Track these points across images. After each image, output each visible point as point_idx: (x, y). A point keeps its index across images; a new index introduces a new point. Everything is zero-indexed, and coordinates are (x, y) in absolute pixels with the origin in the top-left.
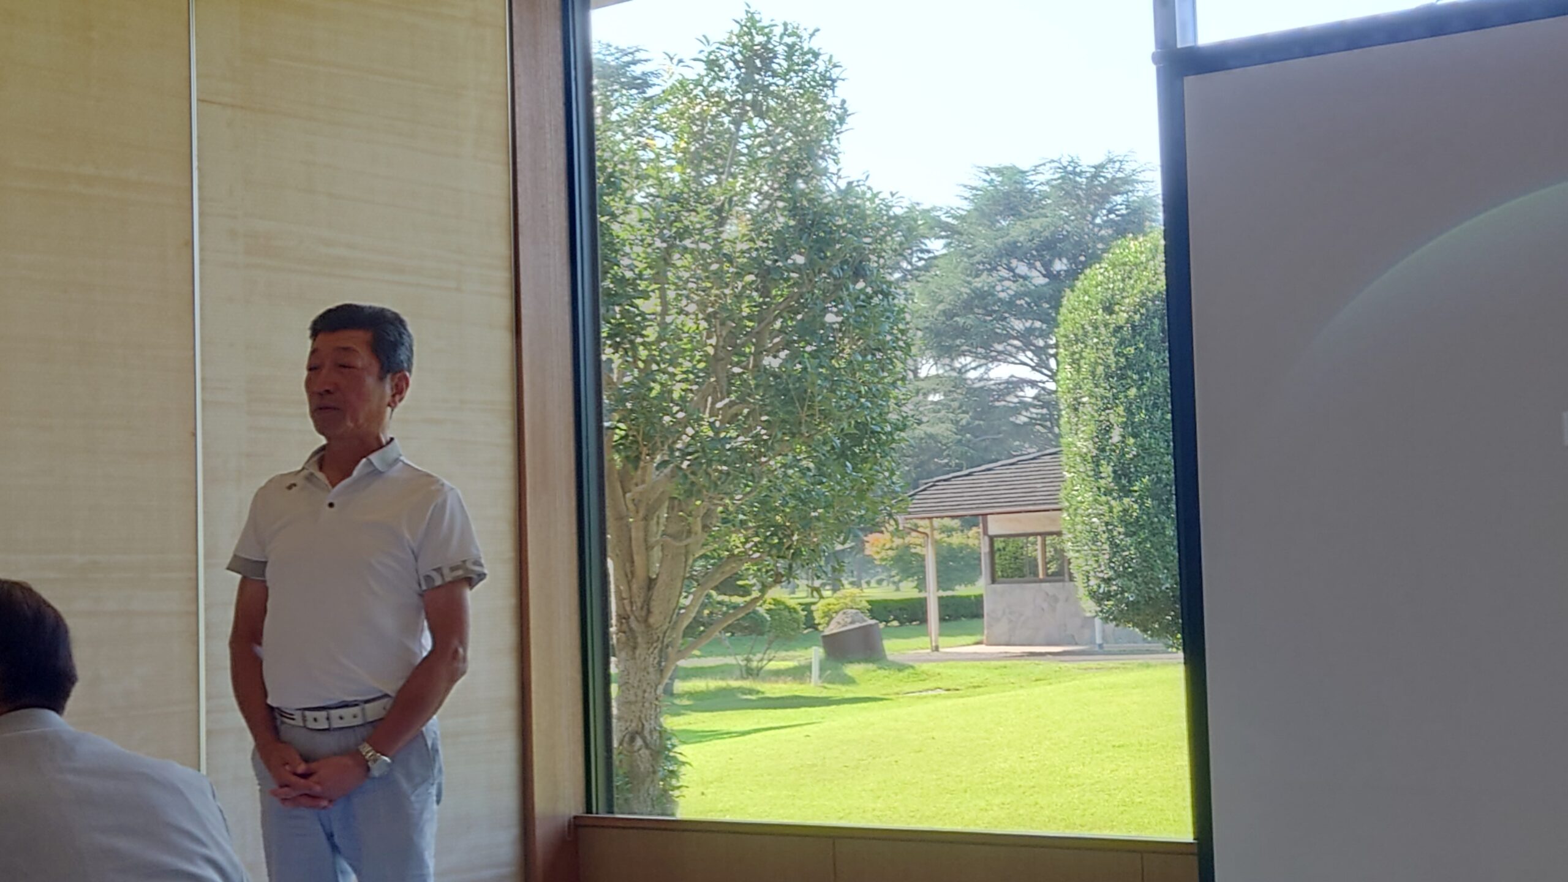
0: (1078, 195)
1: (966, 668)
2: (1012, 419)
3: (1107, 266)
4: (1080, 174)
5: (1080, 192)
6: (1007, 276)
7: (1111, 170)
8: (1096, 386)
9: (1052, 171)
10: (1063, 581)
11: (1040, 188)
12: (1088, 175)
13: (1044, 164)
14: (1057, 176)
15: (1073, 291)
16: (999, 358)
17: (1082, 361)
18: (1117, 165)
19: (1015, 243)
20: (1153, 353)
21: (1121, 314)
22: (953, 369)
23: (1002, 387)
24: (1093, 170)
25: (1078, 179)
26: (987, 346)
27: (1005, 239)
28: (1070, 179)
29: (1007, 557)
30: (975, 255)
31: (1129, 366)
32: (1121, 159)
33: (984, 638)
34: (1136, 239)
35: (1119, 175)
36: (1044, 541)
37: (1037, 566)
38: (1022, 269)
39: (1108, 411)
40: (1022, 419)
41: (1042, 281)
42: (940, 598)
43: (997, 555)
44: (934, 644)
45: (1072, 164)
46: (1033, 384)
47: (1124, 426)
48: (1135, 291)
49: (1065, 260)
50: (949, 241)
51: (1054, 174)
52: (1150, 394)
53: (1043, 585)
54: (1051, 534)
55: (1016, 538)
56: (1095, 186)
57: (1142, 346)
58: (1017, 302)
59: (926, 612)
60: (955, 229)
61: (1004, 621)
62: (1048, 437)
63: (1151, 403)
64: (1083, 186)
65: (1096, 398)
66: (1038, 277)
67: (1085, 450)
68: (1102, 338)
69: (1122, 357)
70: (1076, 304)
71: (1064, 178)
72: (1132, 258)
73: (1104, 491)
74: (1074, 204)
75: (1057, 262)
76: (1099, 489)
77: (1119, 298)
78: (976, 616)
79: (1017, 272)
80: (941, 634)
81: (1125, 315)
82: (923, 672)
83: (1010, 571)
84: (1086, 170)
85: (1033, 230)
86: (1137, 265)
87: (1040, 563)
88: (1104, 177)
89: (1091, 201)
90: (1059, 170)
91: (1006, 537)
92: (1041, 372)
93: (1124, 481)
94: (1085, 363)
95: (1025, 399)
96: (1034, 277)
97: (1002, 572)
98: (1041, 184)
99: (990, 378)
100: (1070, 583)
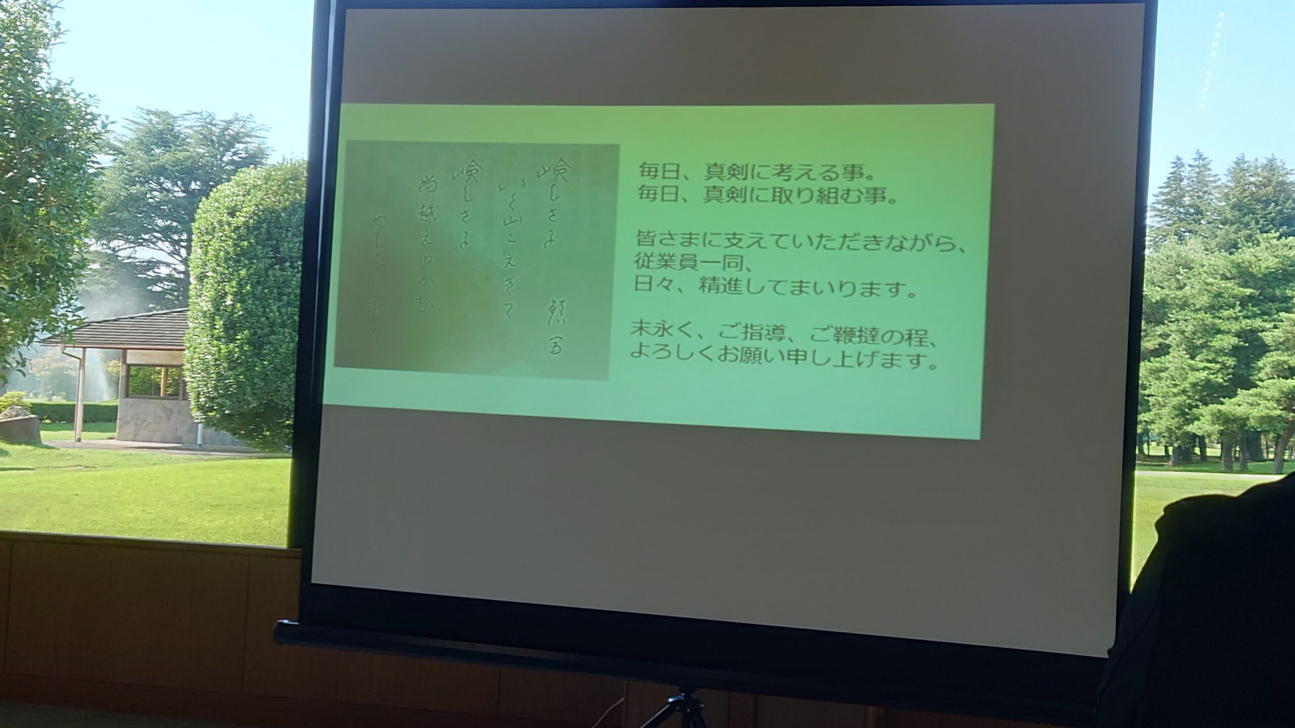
0: (212, 139)
1: (101, 453)
2: (148, 288)
3: (233, 184)
4: (215, 125)
5: (214, 138)
6: (155, 188)
7: (236, 126)
8: (218, 265)
9: (194, 120)
10: (178, 399)
11: (185, 130)
12: (220, 127)
13: (189, 114)
14: (198, 124)
15: (207, 198)
16: (144, 244)
17: (209, 247)
18: (242, 123)
19: (163, 166)
20: (259, 247)
21: (240, 218)
22: (109, 248)
23: (145, 264)
24: (224, 124)
25: (213, 128)
26: (137, 235)
27: (156, 163)
28: (208, 128)
29: (138, 381)
30: (134, 171)
31: (244, 253)
32: (244, 119)
33: (115, 434)
34: (256, 168)
35: (242, 130)
36: (166, 372)
37: (160, 388)
38: (168, 185)
39: (224, 283)
40: (156, 289)
41: (181, 194)
42: (86, 406)
43: (131, 379)
44: (77, 437)
45: (210, 117)
46: (168, 265)
47: (235, 294)
48: (251, 204)
49: (198, 183)
50: (115, 157)
51: (195, 122)
52: (255, 274)
53: (163, 401)
54: (173, 366)
55: (146, 368)
56: (224, 135)
57: (252, 241)
58: (162, 207)
59: (73, 414)
60: (120, 150)
61: (132, 424)
62: (174, 303)
63: (256, 280)
64: (216, 134)
65: (217, 273)
66: (178, 191)
67: (205, 309)
68: (225, 233)
69: (238, 247)
70: (209, 208)
71: (203, 126)
72: (251, 182)
73: (216, 338)
74: (209, 145)
75: (193, 183)
76: (212, 336)
77: (240, 207)
78: (110, 421)
79: (164, 186)
80: (83, 430)
81: (243, 219)
82: (69, 454)
83: (138, 391)
84: (220, 123)
85: (178, 159)
86: (254, 186)
87: (162, 387)
88: (232, 130)
89: (221, 145)
90: (200, 120)
91: (140, 366)
92: (174, 257)
93: (231, 332)
94: (211, 249)
95: (160, 275)
96: (175, 191)
97: (133, 391)
98: (187, 127)
99: (137, 257)
100: (184, 400)
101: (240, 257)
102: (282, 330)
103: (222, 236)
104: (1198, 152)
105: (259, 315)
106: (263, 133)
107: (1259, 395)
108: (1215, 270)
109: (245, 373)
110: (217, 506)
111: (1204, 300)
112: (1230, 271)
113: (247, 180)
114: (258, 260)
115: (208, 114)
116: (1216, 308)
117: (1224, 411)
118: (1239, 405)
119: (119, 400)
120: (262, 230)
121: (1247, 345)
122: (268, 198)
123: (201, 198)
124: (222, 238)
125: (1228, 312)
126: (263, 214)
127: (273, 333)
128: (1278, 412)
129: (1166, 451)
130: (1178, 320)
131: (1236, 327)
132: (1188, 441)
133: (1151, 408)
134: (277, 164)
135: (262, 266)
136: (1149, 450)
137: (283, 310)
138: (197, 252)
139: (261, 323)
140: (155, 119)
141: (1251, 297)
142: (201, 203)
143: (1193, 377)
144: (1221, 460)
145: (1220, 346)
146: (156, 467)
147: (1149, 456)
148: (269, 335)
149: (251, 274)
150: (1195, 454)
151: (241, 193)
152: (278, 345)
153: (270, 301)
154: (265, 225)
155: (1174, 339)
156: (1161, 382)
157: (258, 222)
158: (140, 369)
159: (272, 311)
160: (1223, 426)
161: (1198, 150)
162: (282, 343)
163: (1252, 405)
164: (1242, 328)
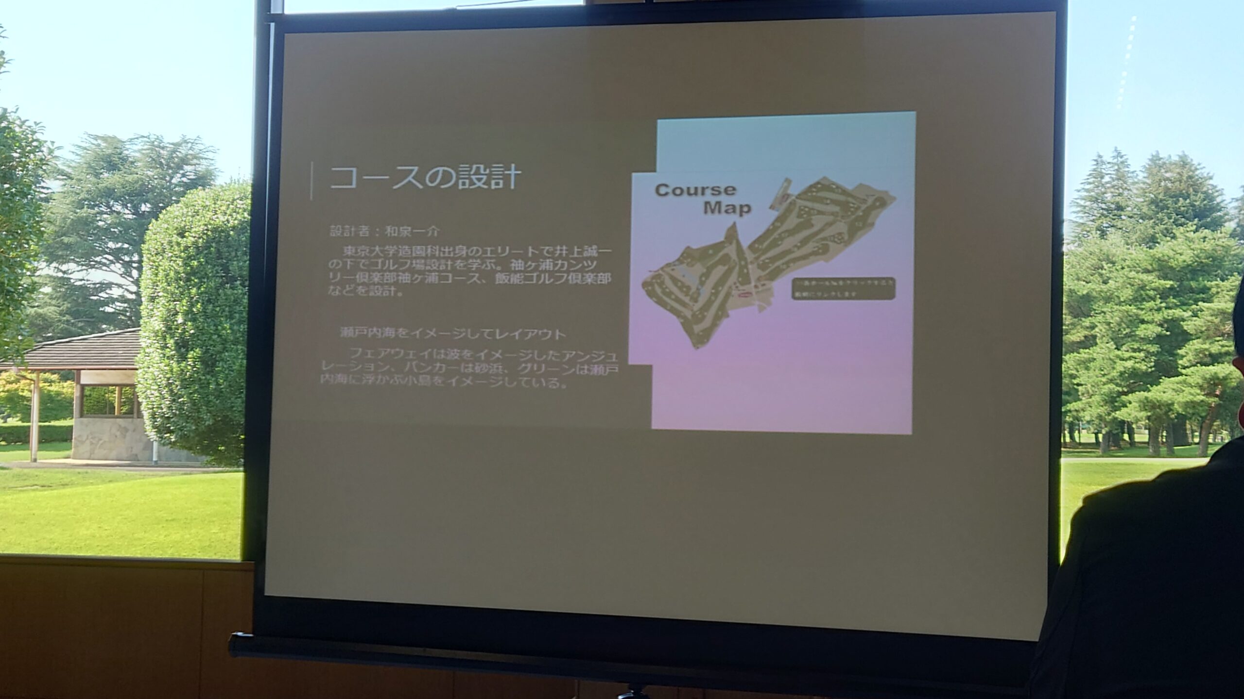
0: (161, 164)
1: (57, 473)
2: (101, 309)
3: (182, 206)
4: (163, 148)
5: (162, 160)
6: (105, 210)
7: (184, 148)
8: (169, 285)
9: (142, 144)
10: (133, 418)
11: (134, 154)
12: (168, 149)
13: (137, 138)
14: (146, 147)
15: (157, 220)
16: (96, 266)
17: (160, 268)
18: (190, 145)
19: (113, 189)
20: (209, 266)
21: (190, 238)
22: (61, 271)
23: (97, 286)
24: (173, 146)
25: (162, 151)
26: (88, 257)
27: (105, 186)
28: (156, 151)
29: (92, 401)
30: (84, 195)
31: (193, 272)
32: (192, 141)
33: (71, 453)
34: (204, 190)
35: (191, 152)
36: (121, 391)
37: (114, 408)
38: (118, 207)
39: (175, 303)
40: (109, 309)
41: (130, 216)
42: (40, 427)
43: (85, 399)
44: (33, 457)
45: (158, 141)
46: (119, 286)
47: (186, 313)
48: (200, 224)
49: (148, 205)
50: (64, 182)
51: (143, 146)
52: (206, 293)
53: (118, 420)
54: (127, 385)
55: (100, 387)
56: (173, 158)
57: (202, 260)
58: (112, 230)
59: (29, 436)
60: (68, 175)
61: (88, 442)
62: (127, 323)
63: (207, 298)
64: (165, 157)
65: (168, 294)
66: (128, 214)
67: (157, 328)
68: (175, 253)
69: (188, 266)
70: (159, 229)
71: (152, 150)
72: (200, 202)
73: (168, 357)
74: (157, 168)
75: (143, 205)
76: (164, 355)
77: (189, 227)
78: (66, 440)
79: (113, 209)
80: (39, 449)
81: (193, 239)
82: (25, 474)
83: (93, 411)
84: (168, 145)
85: (127, 181)
86: (204, 207)
87: (116, 405)
88: (180, 152)
89: (170, 167)
90: (148, 144)
91: (94, 386)
92: (126, 278)
93: (183, 350)
94: (162, 269)
95: (112, 296)
96: (125, 214)
97: (87, 411)
98: (135, 151)
99: (89, 279)
100: (138, 418)
101: (191, 276)
102: (235, 347)
103: (172, 256)
104: (1116, 150)
105: (211, 333)
106: (210, 155)
107: (1185, 382)
108: (1137, 264)
109: (199, 390)
110: (173, 520)
111: (1127, 293)
112: (1151, 265)
113: (196, 201)
114: (208, 279)
115: (156, 137)
116: (1140, 300)
117: (1151, 398)
118: (1164, 392)
119: (74, 420)
120: (212, 249)
121: (1168, 333)
122: (217, 218)
123: (151, 220)
124: (173, 259)
125: (1150, 303)
126: (213, 234)
127: (225, 349)
128: (1202, 398)
129: (1097, 438)
130: (1105, 313)
131: (1160, 318)
132: (1117, 427)
133: (1081, 397)
134: (224, 185)
135: (212, 284)
136: (1080, 437)
137: (235, 328)
138: (147, 272)
139: (214, 341)
140: (103, 145)
141: (1172, 288)
142: (151, 225)
143: (1120, 366)
144: (1149, 445)
145: (1145, 335)
146: (112, 485)
147: (1080, 444)
148: (221, 353)
149: (202, 293)
150: (1124, 440)
151: (190, 214)
152: (230, 362)
153: (222, 319)
154: (214, 245)
155: (1101, 330)
156: (1090, 372)
157: (207, 242)
158: (94, 388)
159: (224, 329)
160: (1150, 412)
161: (1116, 148)
162: (234, 360)
163: (1176, 391)
164: (1164, 318)
